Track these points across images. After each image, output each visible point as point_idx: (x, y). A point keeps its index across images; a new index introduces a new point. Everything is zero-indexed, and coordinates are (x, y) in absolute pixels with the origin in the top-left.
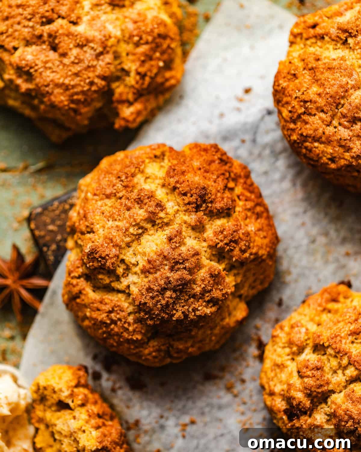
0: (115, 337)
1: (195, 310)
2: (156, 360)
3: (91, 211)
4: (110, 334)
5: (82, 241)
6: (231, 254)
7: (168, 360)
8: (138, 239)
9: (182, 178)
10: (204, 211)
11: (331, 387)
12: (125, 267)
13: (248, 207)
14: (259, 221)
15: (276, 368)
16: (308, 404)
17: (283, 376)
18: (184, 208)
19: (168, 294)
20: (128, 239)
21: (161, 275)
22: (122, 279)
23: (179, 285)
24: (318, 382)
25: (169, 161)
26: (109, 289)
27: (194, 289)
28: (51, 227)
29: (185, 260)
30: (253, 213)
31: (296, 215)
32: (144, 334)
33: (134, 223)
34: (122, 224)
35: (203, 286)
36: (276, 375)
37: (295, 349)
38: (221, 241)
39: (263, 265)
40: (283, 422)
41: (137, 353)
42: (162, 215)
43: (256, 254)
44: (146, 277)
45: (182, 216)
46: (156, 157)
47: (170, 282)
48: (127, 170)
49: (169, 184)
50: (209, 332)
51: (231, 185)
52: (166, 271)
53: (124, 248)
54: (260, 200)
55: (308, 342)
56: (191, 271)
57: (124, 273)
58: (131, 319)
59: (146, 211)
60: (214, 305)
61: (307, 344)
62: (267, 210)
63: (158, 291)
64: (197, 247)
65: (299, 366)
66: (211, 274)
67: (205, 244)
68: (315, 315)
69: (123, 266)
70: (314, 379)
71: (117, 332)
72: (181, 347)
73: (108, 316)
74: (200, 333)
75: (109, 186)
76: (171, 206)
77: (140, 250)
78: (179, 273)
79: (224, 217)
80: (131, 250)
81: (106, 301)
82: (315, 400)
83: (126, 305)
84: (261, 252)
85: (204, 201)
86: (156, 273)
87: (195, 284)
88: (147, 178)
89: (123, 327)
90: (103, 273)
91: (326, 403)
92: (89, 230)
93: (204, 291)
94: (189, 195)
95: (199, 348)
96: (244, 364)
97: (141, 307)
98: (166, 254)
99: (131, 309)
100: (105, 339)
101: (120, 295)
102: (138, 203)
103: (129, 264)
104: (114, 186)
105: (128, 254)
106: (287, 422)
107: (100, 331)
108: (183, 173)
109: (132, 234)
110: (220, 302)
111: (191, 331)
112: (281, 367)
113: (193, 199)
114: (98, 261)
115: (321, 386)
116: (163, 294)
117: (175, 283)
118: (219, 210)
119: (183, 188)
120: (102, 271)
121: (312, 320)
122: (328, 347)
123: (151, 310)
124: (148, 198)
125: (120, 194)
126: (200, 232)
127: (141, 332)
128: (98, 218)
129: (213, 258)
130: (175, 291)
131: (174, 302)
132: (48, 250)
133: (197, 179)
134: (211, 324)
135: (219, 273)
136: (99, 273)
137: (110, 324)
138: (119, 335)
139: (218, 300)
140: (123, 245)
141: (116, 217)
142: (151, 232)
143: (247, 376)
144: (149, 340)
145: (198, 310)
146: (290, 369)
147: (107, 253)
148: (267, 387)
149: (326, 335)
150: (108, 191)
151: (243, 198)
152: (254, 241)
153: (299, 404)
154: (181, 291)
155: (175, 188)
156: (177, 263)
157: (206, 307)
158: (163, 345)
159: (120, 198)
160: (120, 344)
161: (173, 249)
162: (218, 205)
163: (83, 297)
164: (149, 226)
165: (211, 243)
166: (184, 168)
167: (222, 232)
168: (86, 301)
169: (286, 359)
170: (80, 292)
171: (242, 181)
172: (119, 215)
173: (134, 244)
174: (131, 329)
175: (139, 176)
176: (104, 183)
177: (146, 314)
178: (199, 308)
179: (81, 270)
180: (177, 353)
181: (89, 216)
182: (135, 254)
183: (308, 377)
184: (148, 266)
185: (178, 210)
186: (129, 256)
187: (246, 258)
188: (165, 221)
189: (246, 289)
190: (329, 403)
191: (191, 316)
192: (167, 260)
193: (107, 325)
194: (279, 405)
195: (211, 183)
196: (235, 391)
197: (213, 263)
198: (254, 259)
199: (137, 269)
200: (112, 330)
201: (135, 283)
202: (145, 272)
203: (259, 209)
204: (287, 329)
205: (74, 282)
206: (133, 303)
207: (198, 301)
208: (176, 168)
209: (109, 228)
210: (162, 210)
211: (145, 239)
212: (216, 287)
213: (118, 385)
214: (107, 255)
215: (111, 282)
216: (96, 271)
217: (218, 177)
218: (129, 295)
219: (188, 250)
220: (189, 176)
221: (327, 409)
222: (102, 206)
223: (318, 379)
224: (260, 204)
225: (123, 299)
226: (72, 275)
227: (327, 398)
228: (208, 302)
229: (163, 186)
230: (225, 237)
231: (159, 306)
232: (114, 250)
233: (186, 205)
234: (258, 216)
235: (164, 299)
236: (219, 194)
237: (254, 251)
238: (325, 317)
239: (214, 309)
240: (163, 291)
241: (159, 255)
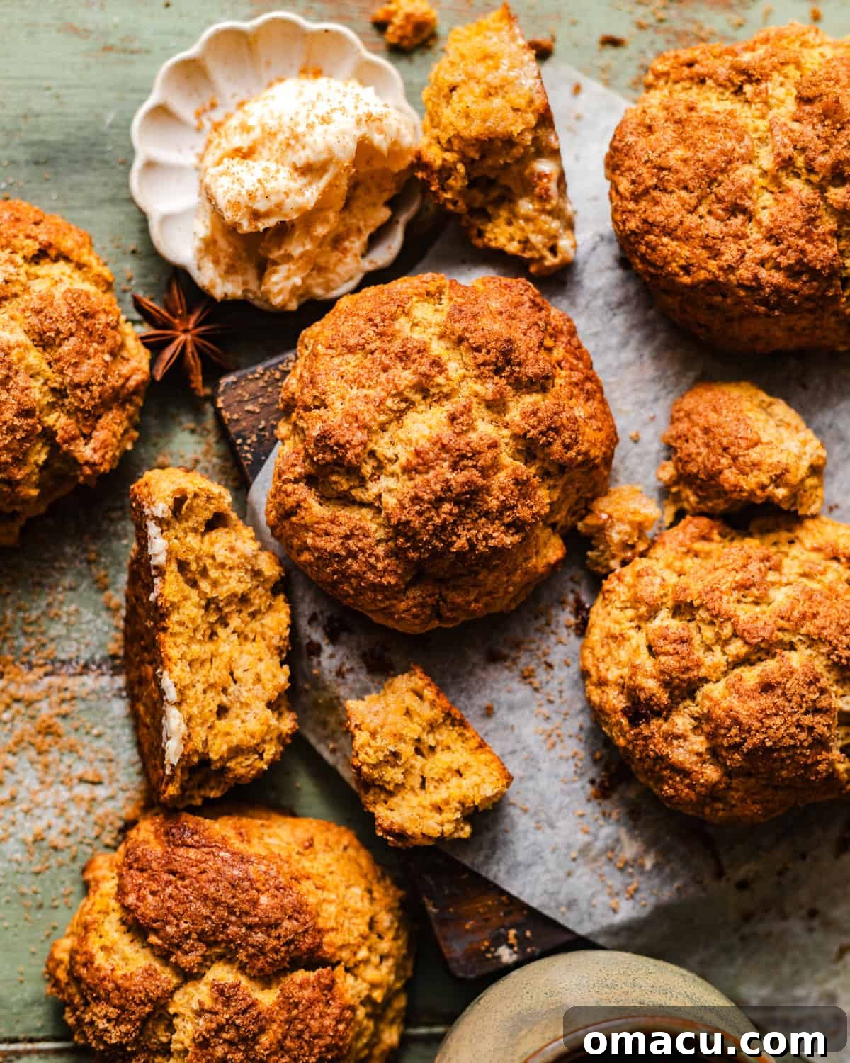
0: (353, 580)
1: (487, 537)
2: (417, 621)
3: (323, 372)
4: (345, 576)
5: (306, 421)
6: (547, 450)
7: (436, 623)
8: (399, 419)
9: (473, 324)
10: (508, 377)
11: (703, 672)
12: (375, 464)
13: (574, 379)
14: (590, 403)
15: (610, 641)
16: (665, 698)
17: (623, 655)
18: (476, 372)
19: (446, 507)
20: (383, 418)
21: (436, 476)
22: (370, 484)
23: (466, 493)
24: (684, 663)
25: (451, 299)
26: (346, 500)
27: (487, 503)
28: (250, 407)
29: (476, 453)
30: (582, 389)
31: (642, 404)
32: (400, 577)
33: (394, 392)
34: (374, 393)
35: (502, 498)
36: (610, 653)
37: (643, 610)
38: (534, 427)
39: (594, 473)
40: (621, 730)
41: (385, 608)
42: (440, 379)
43: (586, 454)
44: (411, 479)
45: (471, 384)
46: (428, 293)
47: (449, 489)
48: (383, 309)
49: (452, 333)
50: (505, 579)
51: (549, 342)
52: (443, 470)
53: (375, 432)
54: (590, 373)
55: (665, 600)
56: (484, 472)
57: (373, 474)
58: (380, 550)
59: (415, 373)
60: (516, 533)
61: (663, 604)
62: (601, 390)
63: (430, 502)
64: (494, 435)
65: (651, 637)
66: (516, 479)
67: (506, 432)
68: (675, 558)
69: (372, 463)
70: (676, 657)
71: (357, 572)
72: (459, 600)
73: (342, 544)
74: (491, 578)
75: (354, 332)
76: (454, 368)
77: (403, 436)
78: (466, 473)
79: (537, 392)
80: (387, 436)
81: (341, 519)
82: (677, 692)
83: (373, 527)
84: (594, 452)
85: (508, 362)
86: (427, 472)
87: (490, 495)
88: (415, 325)
89: (367, 562)
90: (339, 474)
91: (694, 699)
92: (317, 403)
93: (504, 507)
94: (484, 351)
95: (486, 605)
96: (553, 638)
97: (399, 530)
98: (445, 442)
99: (381, 534)
100: (334, 584)
101: (364, 511)
102: (401, 360)
103: (382, 458)
104: (362, 333)
105: (382, 442)
106: (627, 728)
107: (328, 570)
108: (475, 317)
109: (390, 410)
110: (528, 528)
111: (477, 573)
112: (617, 639)
113: (491, 357)
114: (333, 452)
115: (688, 669)
116: (437, 509)
117: (459, 489)
118: (530, 379)
119: (476, 339)
120: (337, 468)
121: (669, 566)
122: (698, 608)
123: (417, 533)
124: (419, 352)
125: (373, 346)
126: (499, 413)
127: (396, 573)
128: (333, 383)
129: (517, 456)
130: (457, 503)
131: (455, 523)
132: (244, 443)
133: (497, 327)
134: (509, 565)
135: (528, 479)
136: (333, 472)
137: (346, 558)
138: (359, 576)
139: (524, 523)
140: (375, 428)
141: (364, 381)
142: (421, 408)
143: (556, 657)
144: (409, 585)
145: (492, 538)
146: (634, 642)
147: (348, 437)
148: (593, 672)
149: (694, 589)
150: (352, 342)
151: (567, 366)
152: (584, 434)
153: (650, 699)
154: (468, 504)
155: (461, 340)
156: (463, 457)
157: (505, 533)
158: (430, 596)
159: (372, 353)
160: (360, 591)
161: (458, 434)
162: (530, 370)
163: (303, 513)
164: (418, 397)
165: (517, 430)
166: (476, 309)
167: (535, 413)
168: (308, 519)
169: (627, 627)
170: (299, 505)
171: (564, 339)
172: (370, 379)
173: (393, 427)
174: (380, 566)
175: (403, 320)
176: (345, 329)
177: (407, 541)
178: (495, 535)
179: (299, 470)
180: (452, 610)
181: (321, 379)
182: (392, 443)
183: (666, 654)
184: (415, 461)
185: (465, 376)
186: (383, 447)
187: (571, 459)
188: (445, 390)
189: (564, 513)
190: (699, 698)
191: (481, 547)
192: (447, 452)
193: (341, 560)
194: (615, 702)
195: (518, 335)
196: (536, 682)
197: (518, 463)
198: (584, 463)
199: (396, 468)
200: (349, 567)
201: (390, 491)
202: (409, 470)
203: (588, 386)
204: (629, 579)
205: (289, 487)
206: (386, 524)
207: (493, 524)
208: (463, 308)
209: (351, 399)
210: (440, 373)
211: (410, 418)
212: (522, 501)
213: (348, 666)
214: (348, 442)
215: (351, 488)
216: (328, 470)
217: (530, 328)
218: (379, 510)
219: (481, 439)
220: (485, 322)
221: (694, 709)
222: (341, 365)
223: (683, 658)
224: (590, 378)
225: (369, 517)
226: (284, 477)
227: (694, 691)
228: (508, 526)
229: (442, 336)
230: (540, 422)
231: (430, 527)
232: (359, 434)
233: (478, 366)
234: (589, 396)
235: (439, 516)
236: (531, 354)
237: (584, 448)
238: (689, 562)
239: (517, 538)
240: (439, 501)
241: (434, 444)
